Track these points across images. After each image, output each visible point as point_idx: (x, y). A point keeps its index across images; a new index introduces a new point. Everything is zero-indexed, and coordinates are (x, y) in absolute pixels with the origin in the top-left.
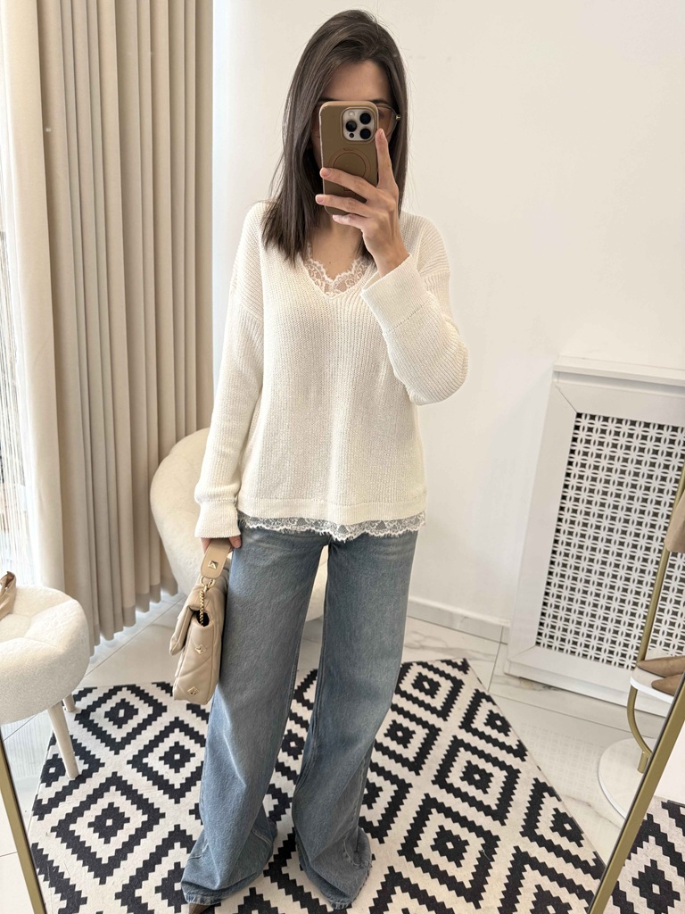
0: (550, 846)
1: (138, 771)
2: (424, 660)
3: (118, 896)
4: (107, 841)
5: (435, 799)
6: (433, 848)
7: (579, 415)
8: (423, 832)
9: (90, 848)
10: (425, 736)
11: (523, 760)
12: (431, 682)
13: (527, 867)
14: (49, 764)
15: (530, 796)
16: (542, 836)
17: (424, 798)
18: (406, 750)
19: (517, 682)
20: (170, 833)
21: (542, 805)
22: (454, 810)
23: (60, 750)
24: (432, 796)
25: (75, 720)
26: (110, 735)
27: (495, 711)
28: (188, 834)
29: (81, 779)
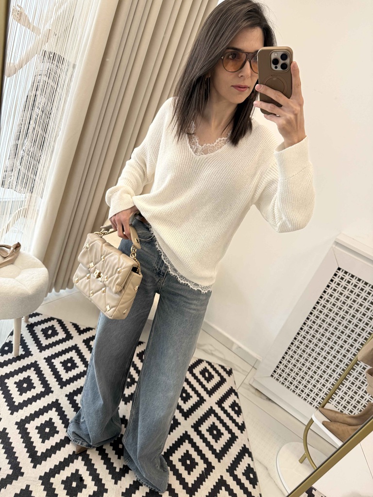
0: (239, 482)
1: (48, 365)
2: (210, 361)
3: (17, 423)
4: (21, 394)
5: (189, 436)
6: (180, 460)
7: (339, 269)
8: (177, 450)
9: (11, 394)
10: (197, 401)
11: (242, 433)
12: (210, 374)
13: (223, 488)
14: (6, 344)
15: (238, 453)
16: (237, 475)
17: (184, 433)
18: (184, 404)
19: (254, 391)
20: (52, 402)
21: (242, 460)
22: (197, 445)
23: (14, 340)
24: (188, 433)
25: (26, 327)
26: (40, 341)
27: (237, 402)
28: (61, 406)
29: (19, 358)
